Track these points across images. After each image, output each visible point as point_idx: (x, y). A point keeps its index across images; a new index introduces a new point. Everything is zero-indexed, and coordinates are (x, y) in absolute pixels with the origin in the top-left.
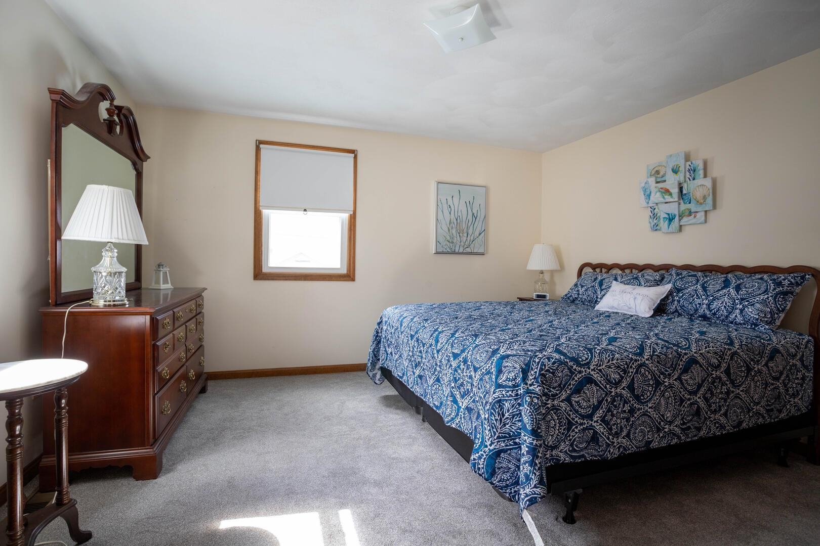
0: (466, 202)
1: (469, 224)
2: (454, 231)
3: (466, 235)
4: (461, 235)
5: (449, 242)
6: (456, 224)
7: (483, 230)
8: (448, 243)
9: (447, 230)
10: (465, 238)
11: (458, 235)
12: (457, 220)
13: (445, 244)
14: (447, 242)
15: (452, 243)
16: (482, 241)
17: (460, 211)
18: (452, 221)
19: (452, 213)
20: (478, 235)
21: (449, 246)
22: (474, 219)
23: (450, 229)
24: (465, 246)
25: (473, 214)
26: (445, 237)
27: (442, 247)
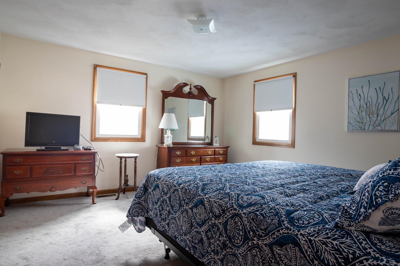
0: (376, 89)
1: (380, 106)
2: (364, 114)
3: (376, 116)
4: (371, 116)
5: (358, 122)
6: (365, 107)
7: (396, 110)
8: (358, 124)
9: (357, 113)
10: (375, 119)
11: (368, 117)
12: (366, 104)
13: (355, 124)
14: (357, 122)
15: (362, 123)
16: (395, 120)
17: (369, 96)
18: (362, 106)
19: (362, 99)
20: (389, 115)
21: (359, 125)
22: (385, 101)
23: (360, 112)
24: (375, 125)
25: (384, 98)
26: (355, 119)
27: (353, 126)
